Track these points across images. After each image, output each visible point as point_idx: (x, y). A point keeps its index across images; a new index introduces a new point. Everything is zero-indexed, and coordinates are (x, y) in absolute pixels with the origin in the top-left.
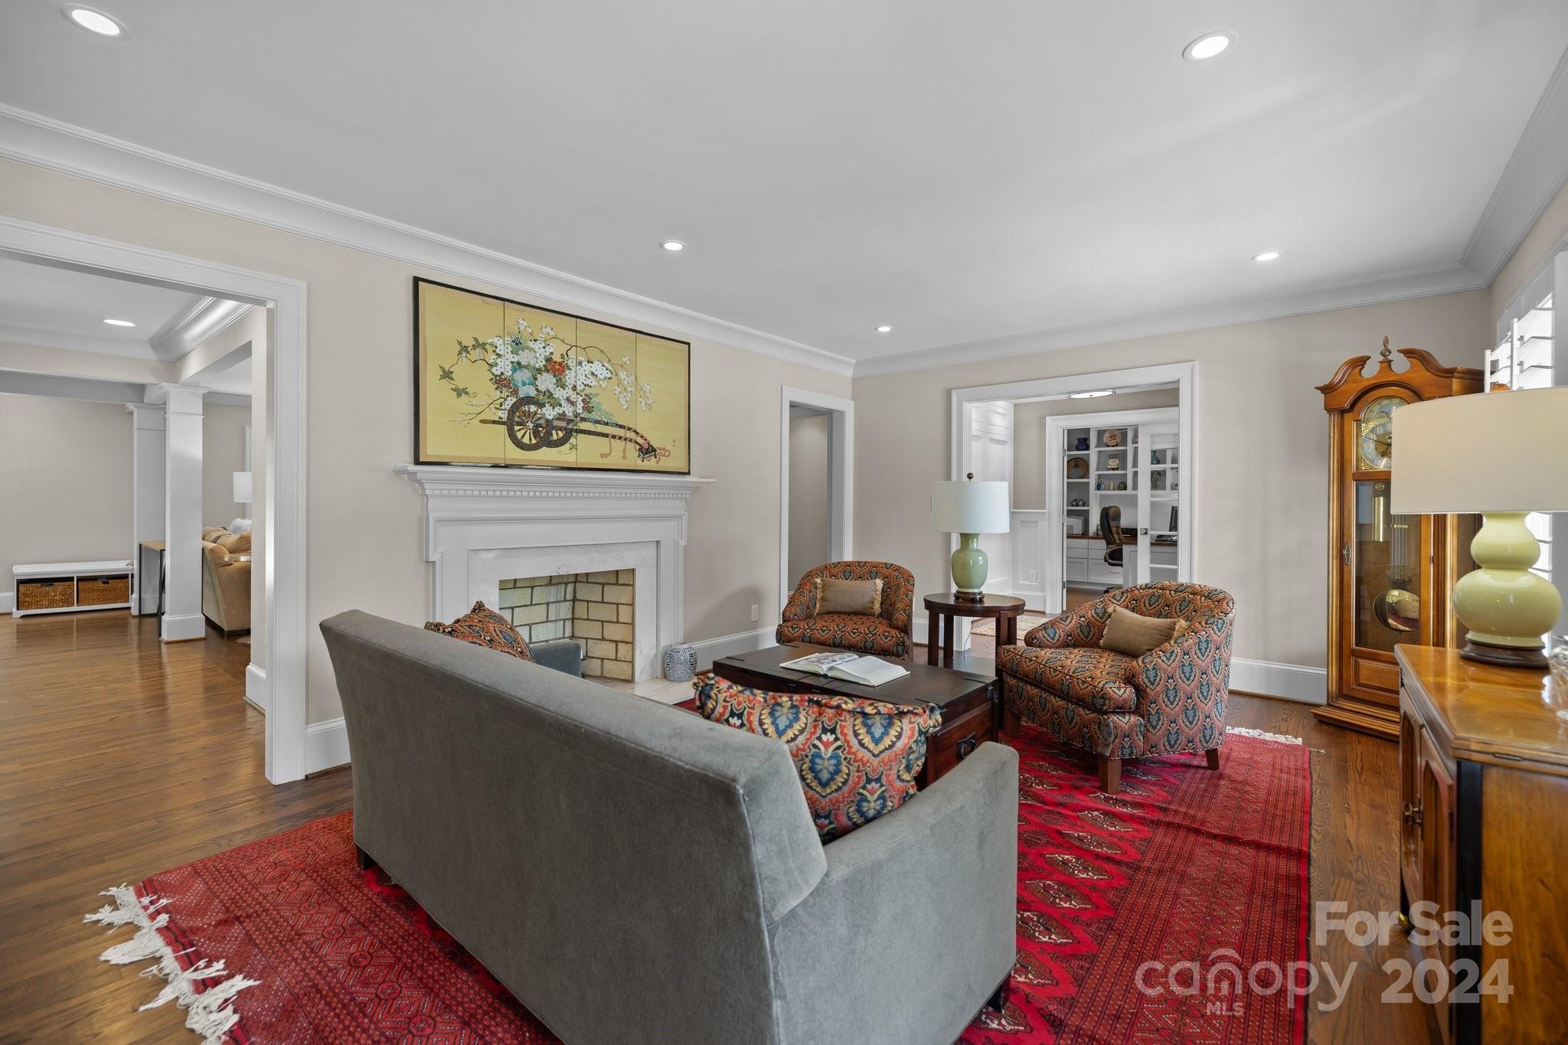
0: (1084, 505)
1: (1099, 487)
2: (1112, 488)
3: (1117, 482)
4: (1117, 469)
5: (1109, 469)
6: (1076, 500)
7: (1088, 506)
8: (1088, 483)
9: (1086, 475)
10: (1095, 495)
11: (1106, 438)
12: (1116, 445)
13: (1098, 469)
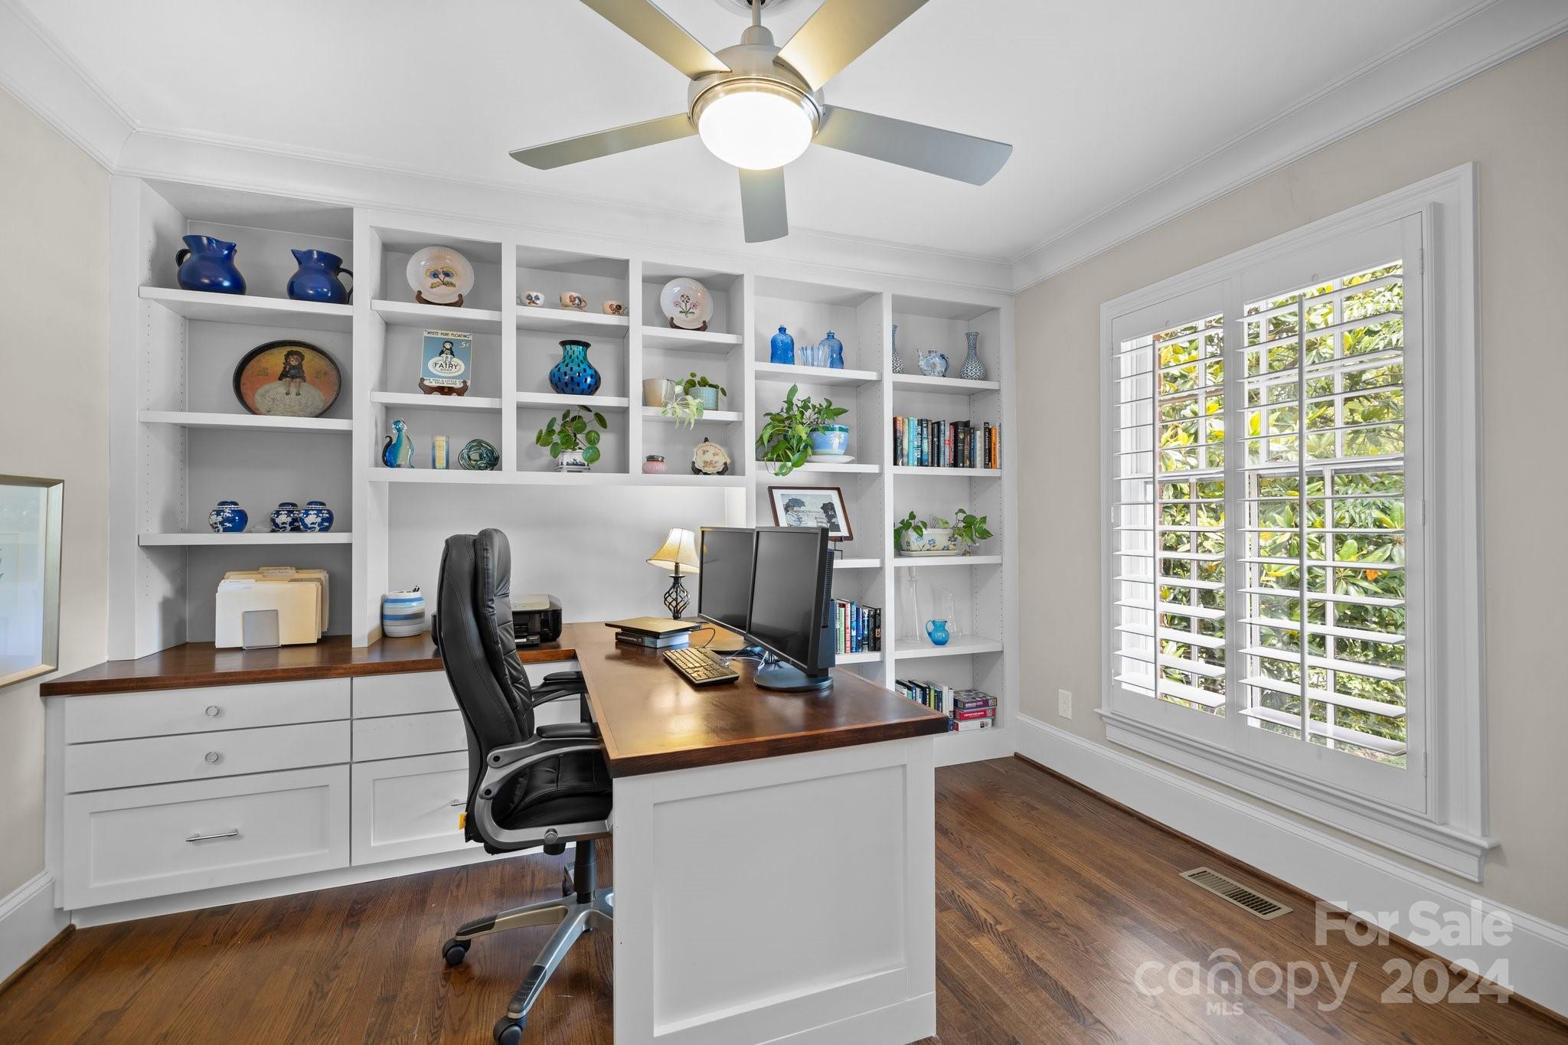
0: (327, 524)
1: (389, 455)
2: (441, 461)
3: (460, 444)
4: (460, 392)
5: (430, 390)
6: (289, 507)
7: (348, 528)
8: (347, 435)
9: (337, 401)
10: (375, 484)
11: (416, 274)
12: (458, 304)
13: (383, 385)
